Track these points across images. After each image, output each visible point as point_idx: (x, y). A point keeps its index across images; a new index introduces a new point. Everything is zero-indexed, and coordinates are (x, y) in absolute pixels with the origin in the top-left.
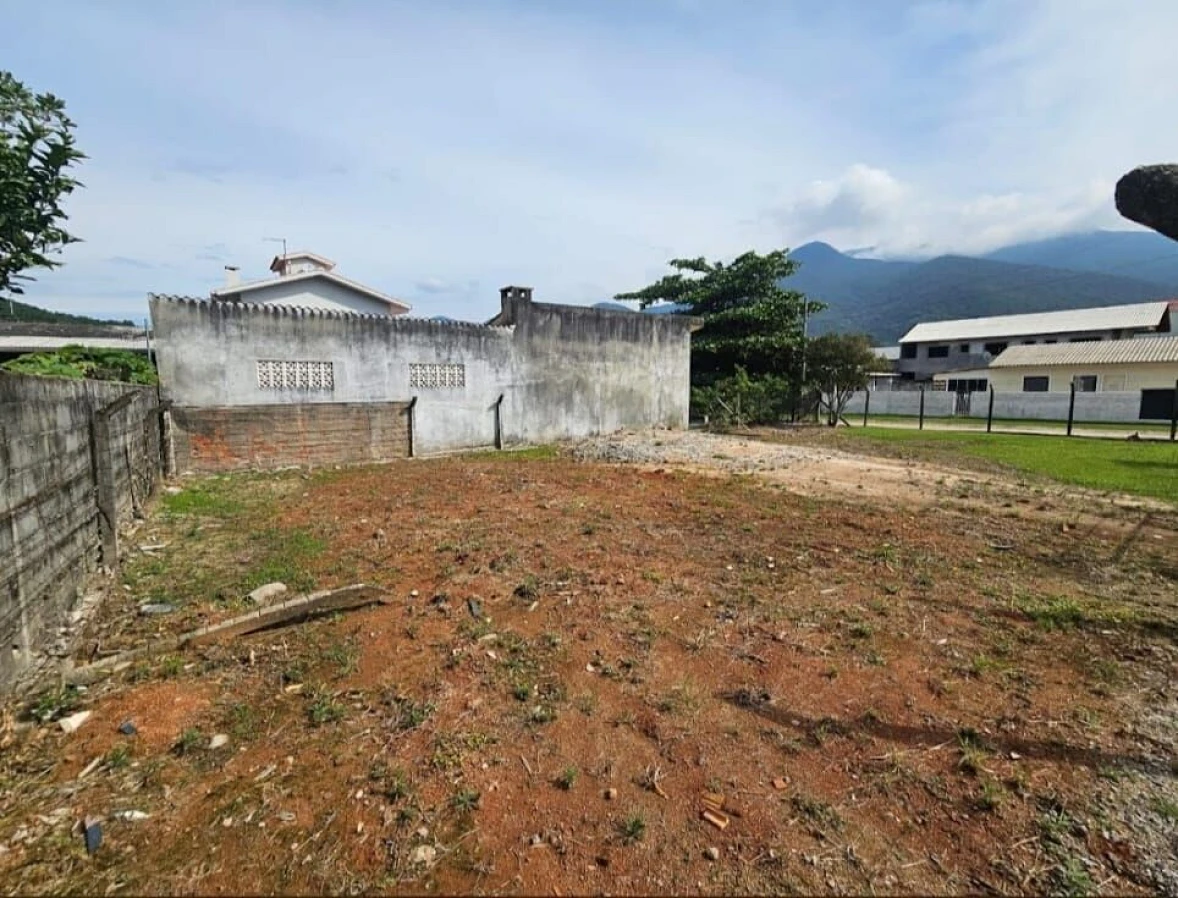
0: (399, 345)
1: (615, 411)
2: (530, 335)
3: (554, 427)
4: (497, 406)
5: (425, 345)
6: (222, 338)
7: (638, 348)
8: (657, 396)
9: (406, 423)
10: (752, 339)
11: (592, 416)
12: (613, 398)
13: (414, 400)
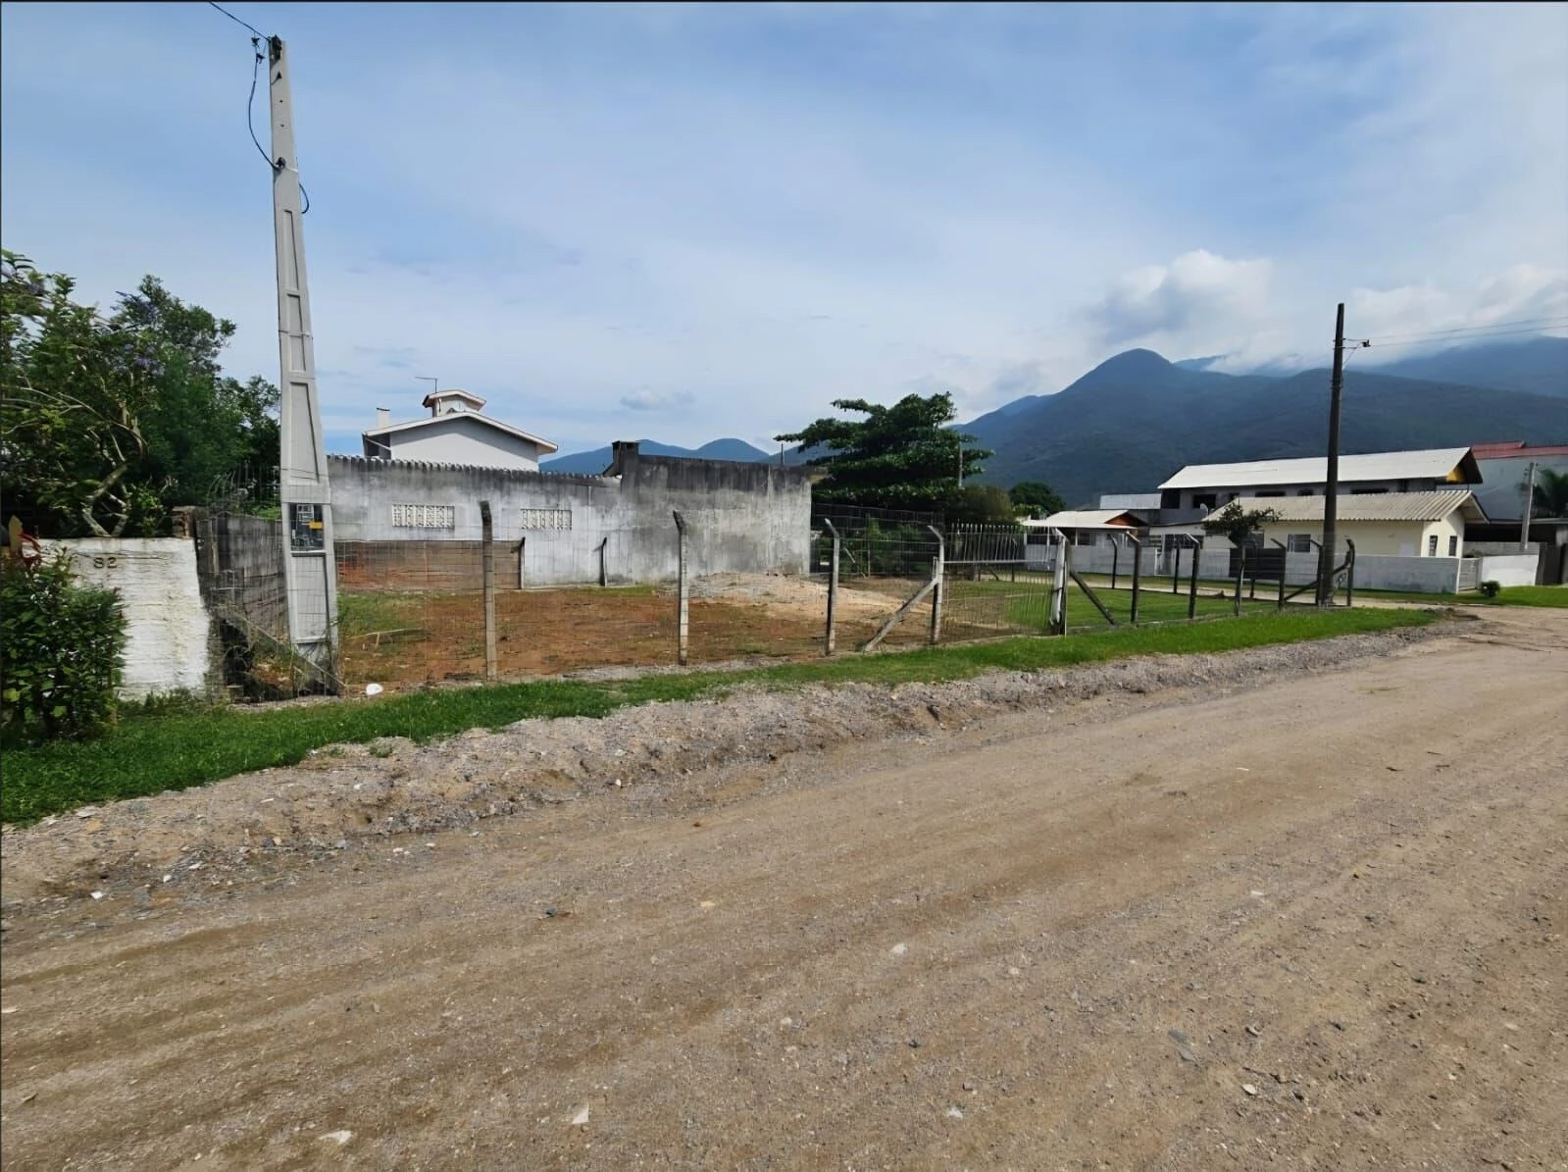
0: (513, 493)
1: (725, 557)
2: (637, 484)
3: (659, 571)
4: (601, 548)
5: (535, 492)
6: (366, 487)
7: (752, 497)
8: (773, 543)
9: (516, 560)
10: (892, 488)
11: (701, 561)
12: (722, 544)
13: (524, 539)
